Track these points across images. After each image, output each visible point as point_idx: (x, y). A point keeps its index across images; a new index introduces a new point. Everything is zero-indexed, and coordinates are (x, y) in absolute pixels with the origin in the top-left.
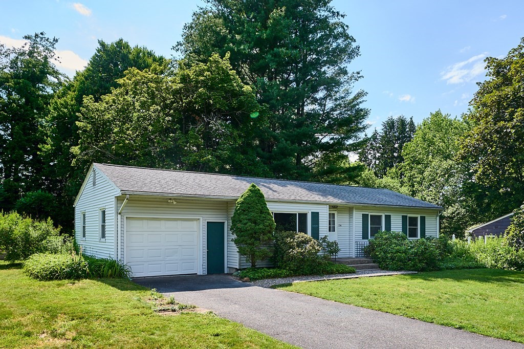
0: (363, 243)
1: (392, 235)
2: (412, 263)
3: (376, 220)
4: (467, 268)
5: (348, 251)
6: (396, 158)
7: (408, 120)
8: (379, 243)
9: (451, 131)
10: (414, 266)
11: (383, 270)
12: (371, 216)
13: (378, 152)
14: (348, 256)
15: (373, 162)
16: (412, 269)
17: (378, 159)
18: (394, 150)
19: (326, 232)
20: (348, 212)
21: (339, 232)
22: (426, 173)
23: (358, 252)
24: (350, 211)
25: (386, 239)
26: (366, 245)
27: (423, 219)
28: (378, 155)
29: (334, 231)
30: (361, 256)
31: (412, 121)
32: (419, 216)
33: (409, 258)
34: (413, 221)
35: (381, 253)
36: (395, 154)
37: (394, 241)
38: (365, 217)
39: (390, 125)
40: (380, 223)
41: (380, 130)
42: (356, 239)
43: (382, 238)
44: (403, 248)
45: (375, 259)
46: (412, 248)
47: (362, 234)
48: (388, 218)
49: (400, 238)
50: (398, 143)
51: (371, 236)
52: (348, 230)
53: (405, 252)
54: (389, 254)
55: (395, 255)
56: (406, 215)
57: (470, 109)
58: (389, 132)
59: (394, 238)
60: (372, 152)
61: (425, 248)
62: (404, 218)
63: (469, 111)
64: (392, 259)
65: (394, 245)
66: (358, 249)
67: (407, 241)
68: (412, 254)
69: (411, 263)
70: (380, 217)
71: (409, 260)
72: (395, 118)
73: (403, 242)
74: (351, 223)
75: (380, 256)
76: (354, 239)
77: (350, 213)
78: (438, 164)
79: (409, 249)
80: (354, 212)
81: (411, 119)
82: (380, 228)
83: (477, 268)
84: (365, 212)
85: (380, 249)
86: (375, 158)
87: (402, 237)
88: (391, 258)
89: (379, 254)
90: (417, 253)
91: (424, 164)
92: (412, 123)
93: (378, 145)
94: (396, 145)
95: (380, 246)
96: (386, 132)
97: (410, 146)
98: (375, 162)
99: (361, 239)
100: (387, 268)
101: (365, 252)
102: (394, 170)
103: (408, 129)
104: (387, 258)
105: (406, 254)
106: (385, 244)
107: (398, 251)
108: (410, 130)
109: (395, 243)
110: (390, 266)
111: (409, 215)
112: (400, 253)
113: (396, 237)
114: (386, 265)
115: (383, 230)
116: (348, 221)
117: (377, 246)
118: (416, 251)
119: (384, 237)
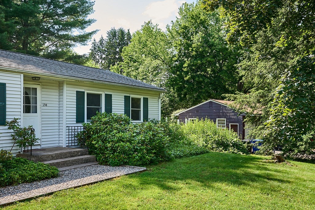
0: (76, 128)
1: (113, 118)
2: (139, 155)
3: (94, 99)
4: (194, 154)
5: (57, 139)
6: (118, 59)
7: (126, 31)
8: (96, 129)
9: (159, 38)
10: (141, 159)
11: (101, 164)
12: (88, 94)
13: (104, 54)
14: (57, 145)
15: (100, 62)
16: (139, 163)
17: (104, 59)
18: (115, 53)
19: (19, 114)
20: (57, 88)
21: (43, 114)
22: (140, 70)
23: (70, 139)
24: (59, 86)
25: (105, 123)
26: (79, 130)
27: (146, 100)
28: (104, 56)
29: (36, 112)
30: (73, 144)
31: (129, 32)
32: (142, 98)
33: (134, 148)
34: (136, 102)
35: (98, 141)
36: (117, 56)
37: (116, 125)
38: (80, 95)
39: (113, 34)
40: (99, 103)
41: (105, 37)
42: (67, 123)
43: (101, 121)
44: (127, 135)
45: (91, 150)
46: (138, 134)
47: (75, 117)
48: (109, 98)
49: (122, 121)
50: (118, 48)
51: (87, 119)
52: (57, 111)
53: (130, 141)
54: (109, 143)
55: (117, 145)
56: (128, 95)
57: (172, 22)
58: (112, 39)
59: (116, 121)
60: (99, 54)
61: (153, 135)
62: (127, 98)
63: (172, 23)
64: (114, 150)
65: (115, 131)
66: (70, 136)
67: (131, 126)
68: (139, 143)
69: (137, 155)
70: (99, 96)
71: (135, 151)
72: (117, 29)
73: (126, 127)
74: (61, 103)
75: (97, 146)
76: (64, 122)
77: (60, 89)
78: (149, 62)
79: (134, 137)
80: (65, 88)
81: (128, 30)
82: (99, 109)
83: (203, 154)
84: (80, 88)
85: (98, 136)
86: (101, 58)
87: (125, 120)
88: (112, 149)
89: (96, 143)
90: (143, 141)
91: (139, 62)
92: (129, 34)
93: (104, 49)
94: (118, 50)
95: (97, 133)
96: (110, 39)
97: (128, 49)
98: (102, 62)
99: (75, 122)
100: (106, 162)
101: (79, 140)
102: (116, 67)
103: (126, 38)
104: (106, 148)
105: (131, 143)
106: (104, 130)
107: (121, 140)
108: (128, 39)
109: (117, 129)
110: (111, 160)
111: (132, 96)
112: (123, 142)
113: (118, 120)
114: (105, 158)
115: (103, 111)
116: (57, 100)
117: (93, 132)
118: (143, 138)
119: (103, 120)
